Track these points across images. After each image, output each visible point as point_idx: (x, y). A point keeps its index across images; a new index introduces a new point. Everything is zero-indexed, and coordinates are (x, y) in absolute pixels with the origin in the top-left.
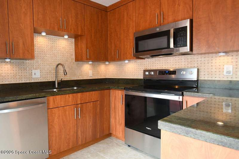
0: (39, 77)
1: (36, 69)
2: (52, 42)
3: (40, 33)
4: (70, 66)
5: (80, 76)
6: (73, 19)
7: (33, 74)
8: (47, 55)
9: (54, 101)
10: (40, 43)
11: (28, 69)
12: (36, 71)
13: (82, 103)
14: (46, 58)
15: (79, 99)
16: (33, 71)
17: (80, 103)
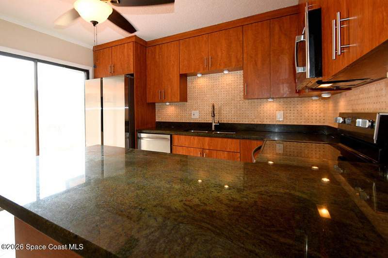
0: (198, 117)
1: (195, 110)
2: (213, 81)
3: (196, 75)
4: (238, 106)
5: (255, 118)
6: (223, 52)
7: (192, 114)
8: (208, 96)
9: (178, 140)
10: (201, 85)
11: (188, 110)
12: (195, 112)
13: (211, 149)
14: (206, 98)
15: (207, 144)
16: (193, 112)
17: (207, 148)
